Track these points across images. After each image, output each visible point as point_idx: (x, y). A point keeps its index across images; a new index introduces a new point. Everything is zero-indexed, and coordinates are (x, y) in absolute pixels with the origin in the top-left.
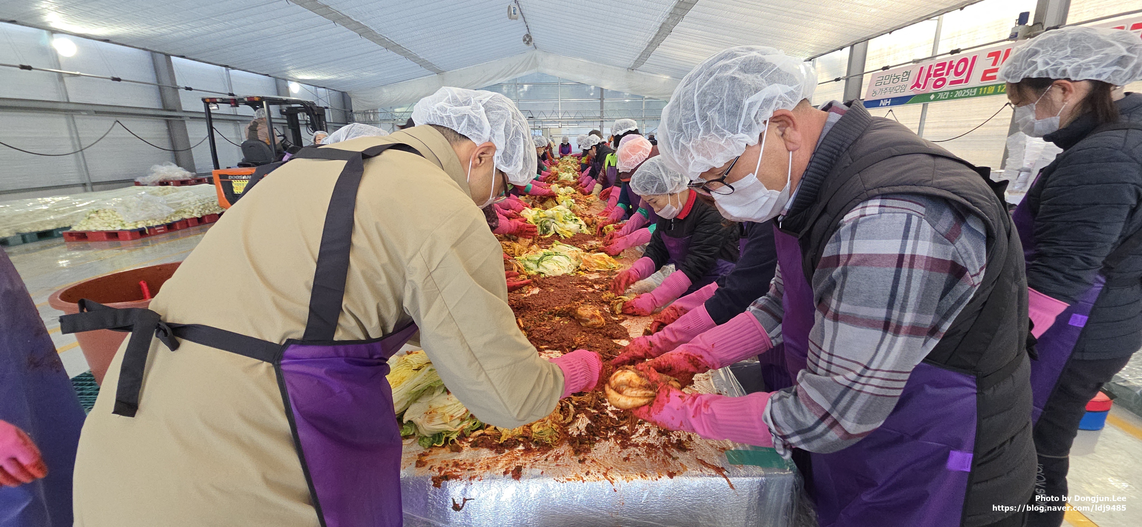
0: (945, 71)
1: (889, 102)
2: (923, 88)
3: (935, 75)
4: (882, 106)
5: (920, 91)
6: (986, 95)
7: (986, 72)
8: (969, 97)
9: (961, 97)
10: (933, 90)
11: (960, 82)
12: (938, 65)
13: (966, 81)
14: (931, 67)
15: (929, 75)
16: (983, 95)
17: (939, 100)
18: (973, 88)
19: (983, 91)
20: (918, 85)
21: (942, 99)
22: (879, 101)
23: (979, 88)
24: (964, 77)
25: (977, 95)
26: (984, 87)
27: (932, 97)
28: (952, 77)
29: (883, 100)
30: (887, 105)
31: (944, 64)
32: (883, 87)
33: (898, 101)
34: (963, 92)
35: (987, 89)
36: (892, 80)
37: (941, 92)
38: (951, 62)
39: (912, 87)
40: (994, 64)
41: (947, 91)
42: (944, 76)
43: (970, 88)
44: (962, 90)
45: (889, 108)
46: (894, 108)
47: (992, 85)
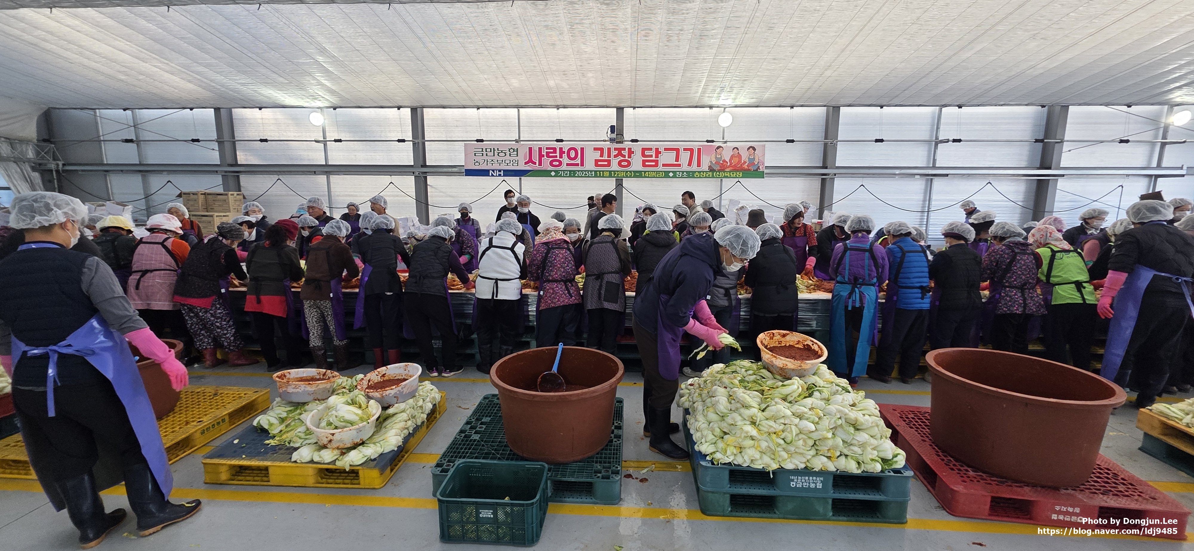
0: (558, 154)
1: (502, 173)
2: (540, 164)
3: (548, 156)
4: (492, 175)
5: (537, 167)
6: (603, 177)
7: (597, 161)
8: (589, 177)
9: (582, 177)
10: (550, 168)
11: (577, 165)
12: (547, 148)
13: (582, 165)
14: (540, 149)
15: (541, 156)
16: (600, 176)
17: (561, 176)
18: (591, 171)
19: (600, 174)
20: (530, 161)
21: (564, 177)
22: (488, 171)
23: (596, 172)
24: (578, 161)
25: (596, 176)
26: (600, 171)
27: (553, 174)
28: (565, 160)
29: (493, 171)
30: (500, 175)
31: (555, 149)
32: (485, 157)
33: (513, 173)
34: (583, 173)
35: (603, 173)
36: (496, 154)
37: (561, 171)
38: (561, 149)
39: (526, 163)
40: (602, 155)
41: (567, 171)
42: (558, 158)
43: (589, 171)
44: (582, 171)
45: (502, 178)
46: (506, 178)
47: (607, 171)
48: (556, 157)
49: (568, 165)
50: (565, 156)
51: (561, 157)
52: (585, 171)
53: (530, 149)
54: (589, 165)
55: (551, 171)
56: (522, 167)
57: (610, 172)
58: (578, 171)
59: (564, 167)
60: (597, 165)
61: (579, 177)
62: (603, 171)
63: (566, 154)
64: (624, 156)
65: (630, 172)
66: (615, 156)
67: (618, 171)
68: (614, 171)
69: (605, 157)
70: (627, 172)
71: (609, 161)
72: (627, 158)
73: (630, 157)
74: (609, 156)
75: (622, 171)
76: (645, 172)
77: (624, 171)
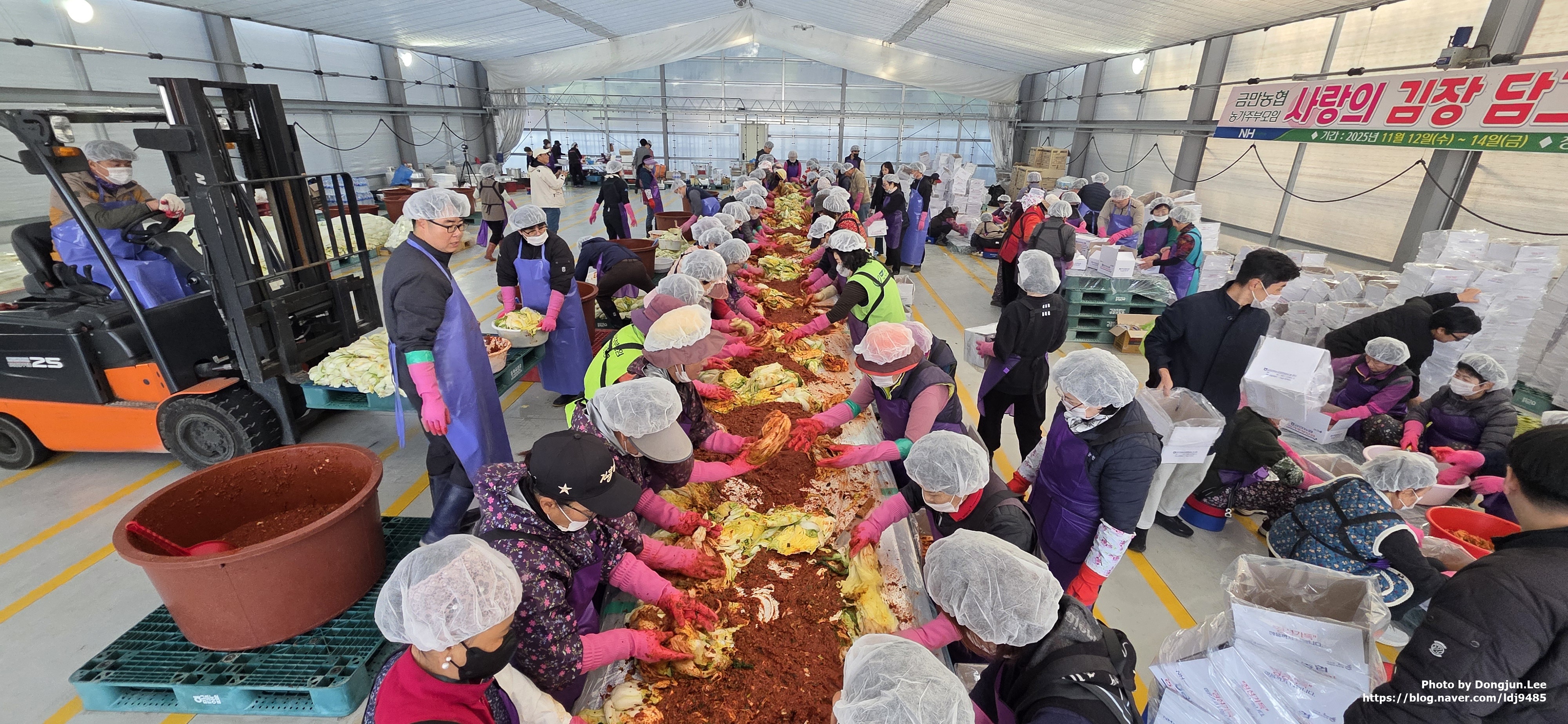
0: (1337, 100)
1: (1253, 134)
2: (1303, 120)
3: (1323, 104)
4: (1242, 137)
5: (1298, 123)
6: (1391, 144)
7: (1396, 110)
8: (1366, 143)
9: (1355, 143)
10: (1316, 125)
11: (1357, 119)
12: (1328, 89)
13: (1366, 120)
14: (1318, 89)
15: (1313, 102)
16: (1386, 143)
17: (1324, 141)
18: (1374, 132)
19: (1388, 137)
20: (1296, 114)
21: (1328, 141)
22: (1239, 129)
23: (1382, 132)
24: (1363, 112)
25: (1379, 143)
26: (1389, 132)
27: (1315, 135)
28: (1345, 110)
29: (1245, 129)
30: (1249, 137)
31: (1337, 89)
32: (1246, 109)
33: (1265, 134)
34: (1359, 136)
35: (1394, 135)
36: (1260, 101)
37: (1328, 130)
38: (1348, 87)
39: (1288, 117)
40: (1409, 100)
41: (1336, 130)
42: (1335, 107)
43: (1370, 131)
44: (1359, 131)
45: (1252, 142)
46: (1258, 142)
47: (1402, 132)
48: (1333, 103)
49: (1345, 119)
50: (1348, 100)
51: (1340, 104)
52: (1364, 131)
53: (1305, 90)
54: (1379, 121)
55: (1313, 131)
56: (1281, 123)
57: (1408, 133)
58: (1354, 131)
59: (1337, 124)
60: (1392, 119)
61: (1350, 142)
62: (1395, 132)
63: (1350, 99)
64: (1454, 98)
65: (1449, 134)
66: (1437, 99)
67: (1423, 133)
68: (1416, 132)
69: (1415, 103)
70: (1442, 133)
71: (1417, 111)
72: (1458, 103)
73: (1466, 99)
74: (1423, 100)
75: (1431, 132)
76: (1482, 134)
77: (1435, 133)
